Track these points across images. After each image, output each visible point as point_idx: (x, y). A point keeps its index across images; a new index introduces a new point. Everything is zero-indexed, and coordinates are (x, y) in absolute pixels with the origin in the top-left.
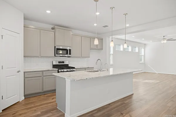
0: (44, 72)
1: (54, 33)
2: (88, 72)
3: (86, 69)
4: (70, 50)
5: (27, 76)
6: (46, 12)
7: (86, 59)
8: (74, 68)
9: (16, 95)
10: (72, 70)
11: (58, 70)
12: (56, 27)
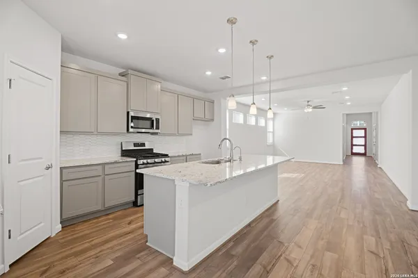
0: (106, 167)
1: (125, 84)
2: (203, 163)
3: (188, 157)
4: (158, 120)
5: (69, 177)
6: (116, 35)
7: (185, 138)
8: (166, 156)
9: (42, 224)
10: (163, 160)
11: (136, 162)
12: (130, 72)
